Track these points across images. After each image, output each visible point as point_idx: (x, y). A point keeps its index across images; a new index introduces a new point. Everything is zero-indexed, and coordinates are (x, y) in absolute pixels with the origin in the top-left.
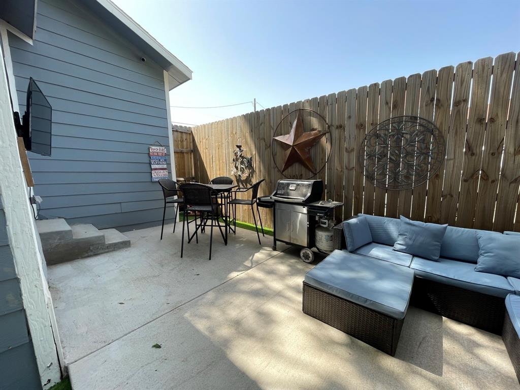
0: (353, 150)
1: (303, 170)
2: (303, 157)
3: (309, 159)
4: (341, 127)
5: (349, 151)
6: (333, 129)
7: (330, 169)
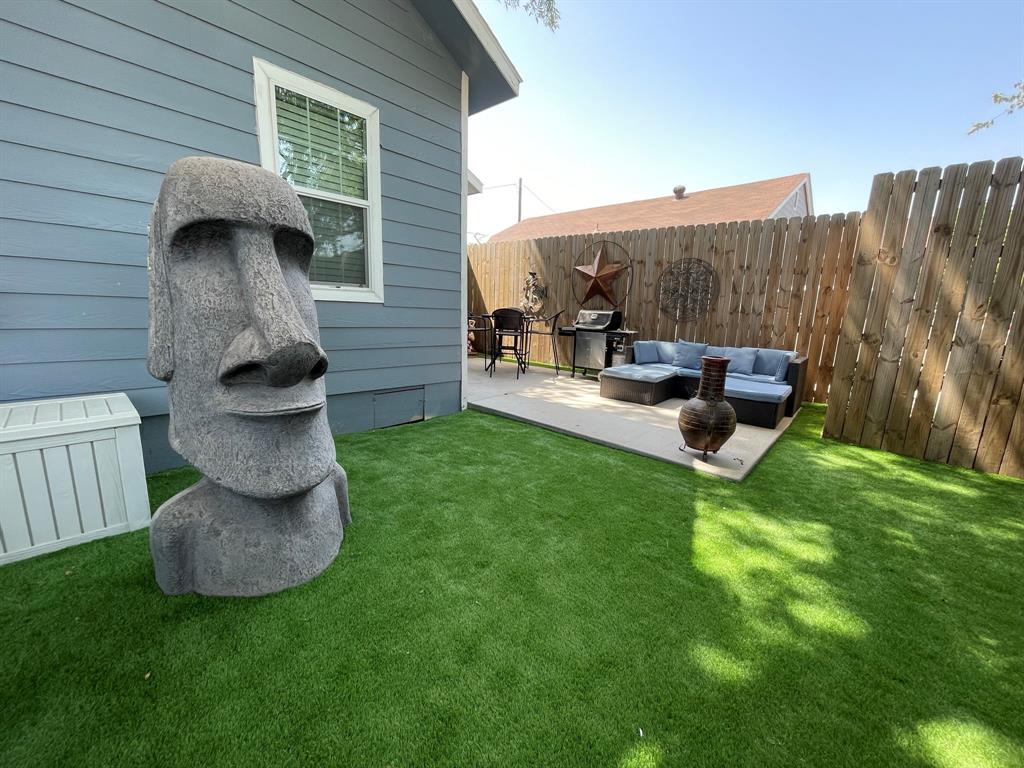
0: (651, 285)
1: (605, 303)
2: (605, 289)
3: (611, 291)
4: (642, 262)
5: (647, 286)
6: (635, 263)
7: (630, 301)
